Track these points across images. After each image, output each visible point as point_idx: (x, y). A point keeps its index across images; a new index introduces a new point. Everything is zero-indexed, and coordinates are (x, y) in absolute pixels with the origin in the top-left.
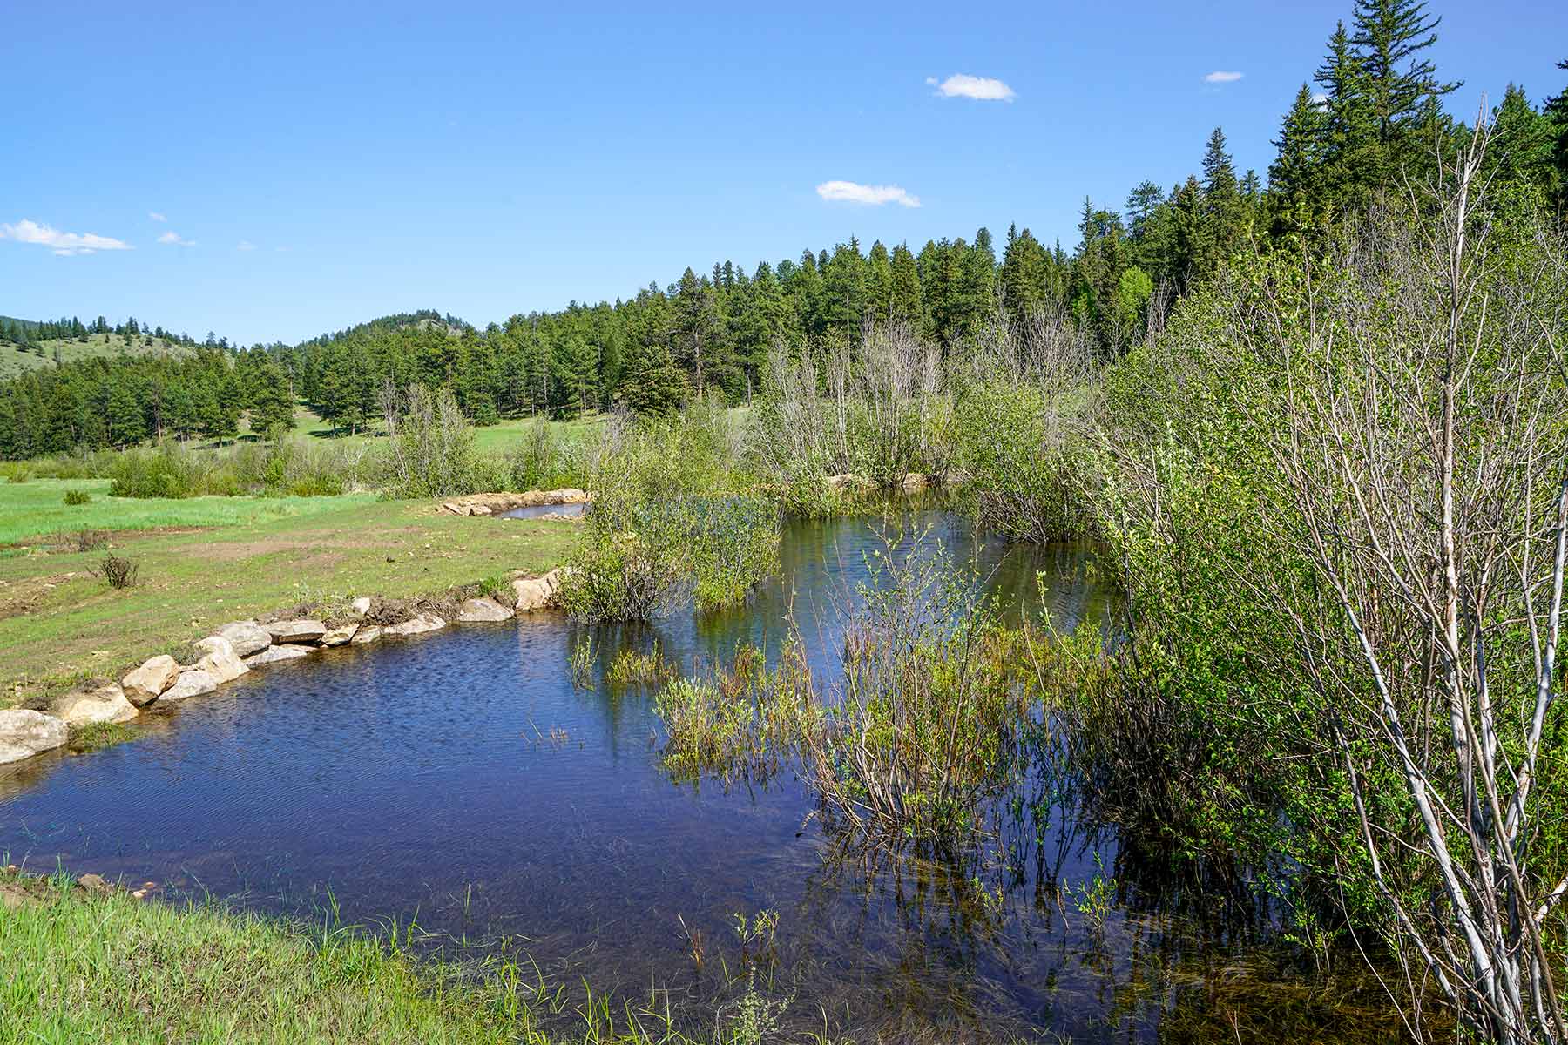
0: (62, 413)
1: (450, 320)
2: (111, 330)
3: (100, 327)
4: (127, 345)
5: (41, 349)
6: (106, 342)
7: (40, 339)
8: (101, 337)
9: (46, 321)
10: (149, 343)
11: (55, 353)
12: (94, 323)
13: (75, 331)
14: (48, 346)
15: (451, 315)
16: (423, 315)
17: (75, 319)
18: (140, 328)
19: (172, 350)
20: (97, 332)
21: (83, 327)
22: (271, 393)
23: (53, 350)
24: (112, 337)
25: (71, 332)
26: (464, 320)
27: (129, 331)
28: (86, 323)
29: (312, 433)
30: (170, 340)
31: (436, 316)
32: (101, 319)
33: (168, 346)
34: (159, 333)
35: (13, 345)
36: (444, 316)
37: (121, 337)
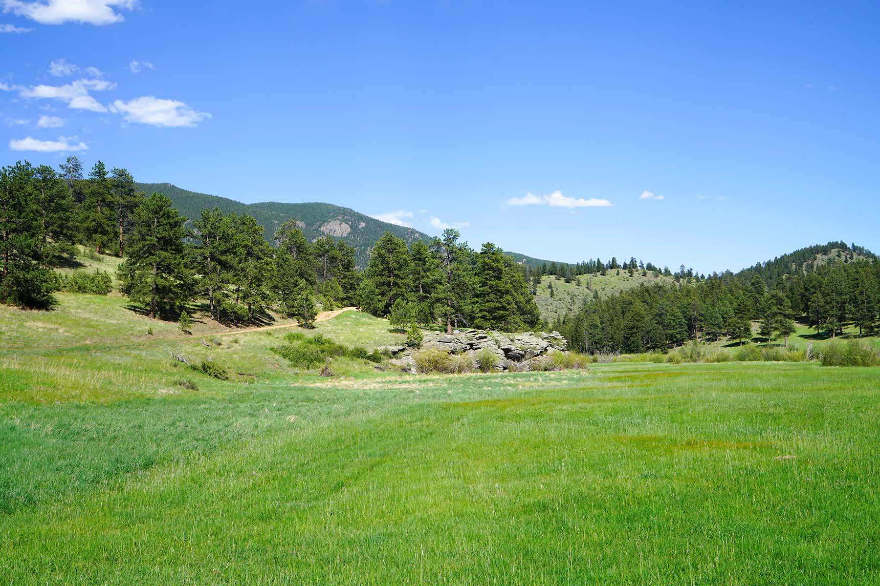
0: (636, 323)
1: (855, 248)
2: (619, 267)
3: (613, 265)
4: (630, 276)
5: (579, 280)
6: (617, 275)
7: (577, 275)
8: (614, 271)
9: (580, 263)
10: (644, 275)
11: (588, 283)
12: (609, 261)
13: (597, 268)
14: (584, 278)
15: (855, 245)
16: (833, 245)
17: (598, 259)
18: (638, 264)
19: (659, 279)
20: (611, 268)
21: (603, 264)
22: (779, 309)
23: (586, 281)
24: (621, 271)
25: (595, 269)
26: (866, 248)
27: (631, 267)
28: (605, 262)
29: (802, 336)
30: (657, 272)
31: (843, 246)
32: (614, 259)
33: (657, 276)
34: (650, 267)
35: (563, 279)
36: (849, 246)
37: (626, 271)
